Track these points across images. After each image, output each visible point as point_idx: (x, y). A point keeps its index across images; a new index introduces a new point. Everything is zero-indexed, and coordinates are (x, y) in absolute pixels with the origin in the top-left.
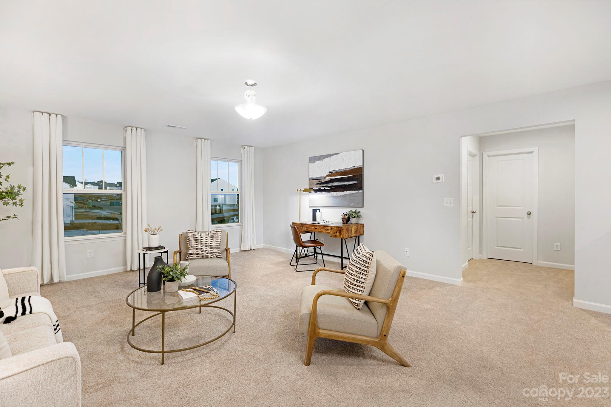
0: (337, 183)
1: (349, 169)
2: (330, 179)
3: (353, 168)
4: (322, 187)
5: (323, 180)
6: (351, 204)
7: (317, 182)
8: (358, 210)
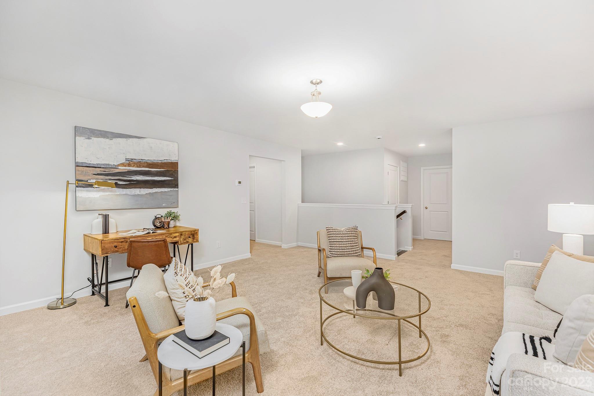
0: (141, 176)
1: (160, 162)
2: (127, 170)
3: (166, 161)
4: (110, 179)
5: (112, 170)
6: (164, 205)
7: (98, 171)
8: (173, 210)
